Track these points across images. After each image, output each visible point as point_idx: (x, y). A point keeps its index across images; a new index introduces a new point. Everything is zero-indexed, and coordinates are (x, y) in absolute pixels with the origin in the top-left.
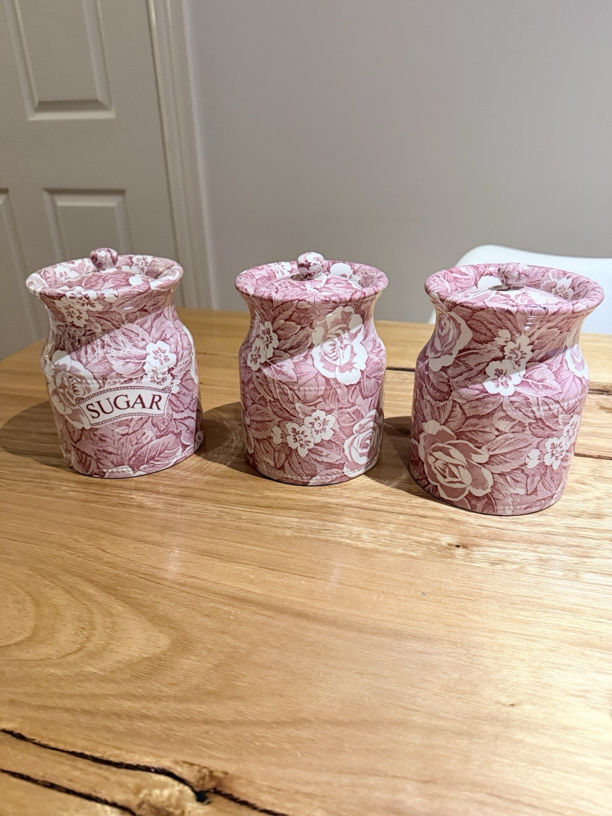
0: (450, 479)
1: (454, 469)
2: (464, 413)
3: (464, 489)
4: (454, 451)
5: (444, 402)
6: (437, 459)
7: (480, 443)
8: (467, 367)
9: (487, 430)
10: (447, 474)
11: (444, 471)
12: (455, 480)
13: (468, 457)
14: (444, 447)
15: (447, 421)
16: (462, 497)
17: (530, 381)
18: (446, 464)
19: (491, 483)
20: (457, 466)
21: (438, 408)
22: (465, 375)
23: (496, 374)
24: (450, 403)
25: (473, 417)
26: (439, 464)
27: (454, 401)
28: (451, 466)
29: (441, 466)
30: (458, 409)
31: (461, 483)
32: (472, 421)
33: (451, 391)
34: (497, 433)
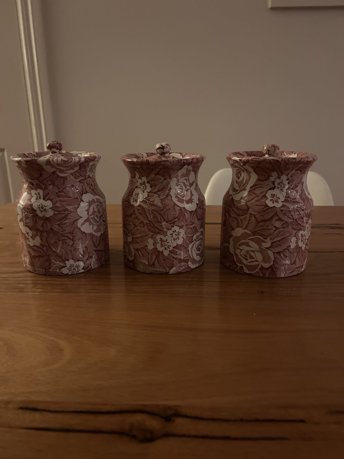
0: (250, 260)
1: (252, 254)
2: (257, 220)
3: (258, 265)
4: (252, 243)
5: (245, 216)
6: (241, 250)
7: (266, 236)
8: (255, 195)
9: (270, 228)
10: (248, 258)
11: (246, 256)
12: (253, 260)
13: (260, 245)
14: (245, 242)
15: (247, 226)
16: (257, 270)
17: (289, 199)
18: (247, 252)
19: (273, 259)
20: (253, 251)
21: (241, 220)
22: (255, 199)
23: (271, 197)
24: (248, 216)
25: (262, 221)
26: (243, 253)
27: (251, 214)
28: (250, 252)
29: (244, 254)
30: (253, 218)
31: (257, 261)
32: (261, 224)
33: (249, 208)
34: (275, 229)
